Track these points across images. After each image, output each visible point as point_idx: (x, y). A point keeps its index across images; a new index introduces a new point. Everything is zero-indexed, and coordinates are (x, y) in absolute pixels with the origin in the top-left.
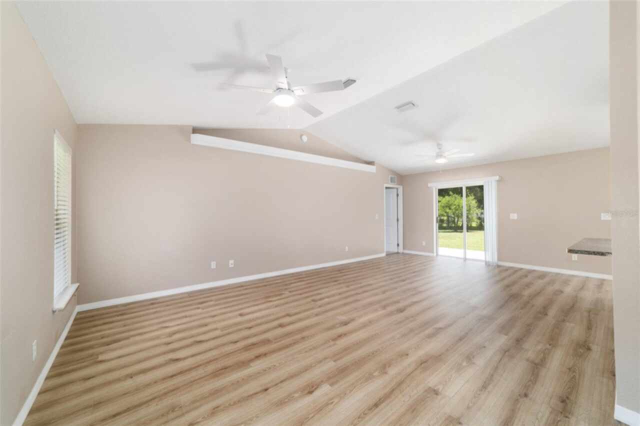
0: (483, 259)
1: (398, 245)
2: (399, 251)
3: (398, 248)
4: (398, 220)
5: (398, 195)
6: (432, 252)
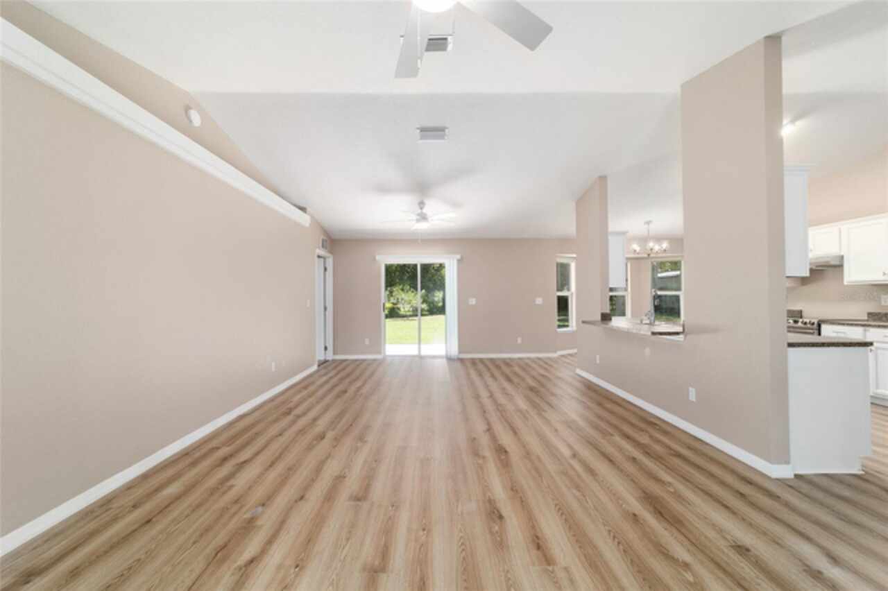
0: (443, 353)
1: (326, 348)
2: (328, 358)
3: (325, 354)
4: (325, 309)
5: (325, 269)
6: (379, 353)
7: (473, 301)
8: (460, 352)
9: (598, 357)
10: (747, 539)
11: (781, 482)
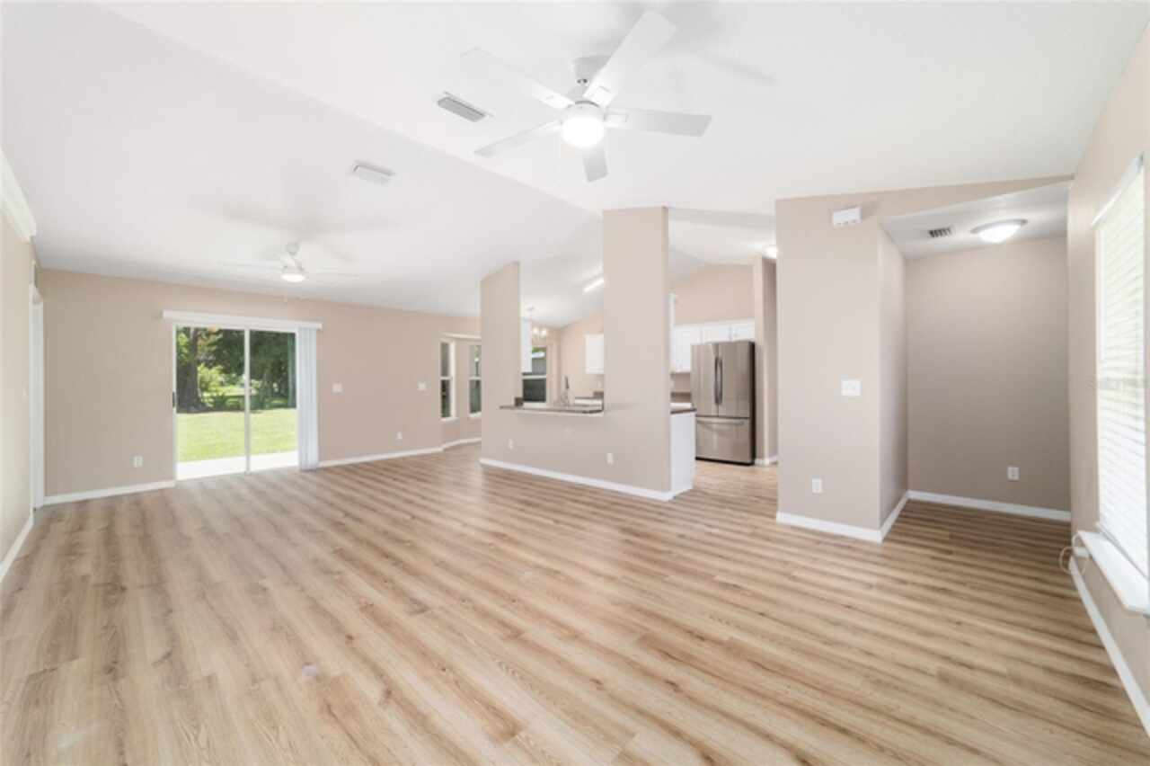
6: (171, 477)
7: (337, 388)
8: (321, 459)
9: (511, 442)
10: (681, 531)
11: (670, 502)
